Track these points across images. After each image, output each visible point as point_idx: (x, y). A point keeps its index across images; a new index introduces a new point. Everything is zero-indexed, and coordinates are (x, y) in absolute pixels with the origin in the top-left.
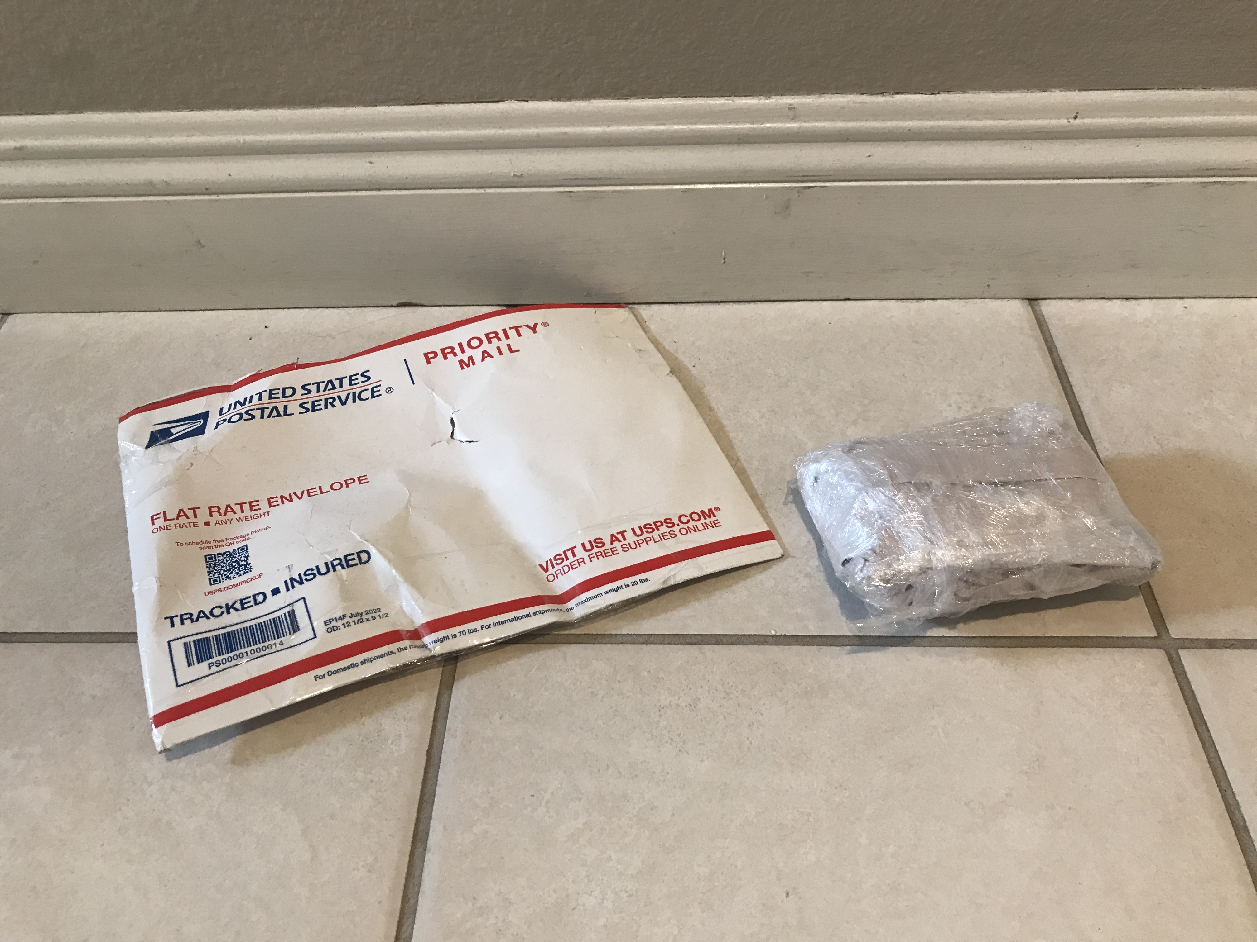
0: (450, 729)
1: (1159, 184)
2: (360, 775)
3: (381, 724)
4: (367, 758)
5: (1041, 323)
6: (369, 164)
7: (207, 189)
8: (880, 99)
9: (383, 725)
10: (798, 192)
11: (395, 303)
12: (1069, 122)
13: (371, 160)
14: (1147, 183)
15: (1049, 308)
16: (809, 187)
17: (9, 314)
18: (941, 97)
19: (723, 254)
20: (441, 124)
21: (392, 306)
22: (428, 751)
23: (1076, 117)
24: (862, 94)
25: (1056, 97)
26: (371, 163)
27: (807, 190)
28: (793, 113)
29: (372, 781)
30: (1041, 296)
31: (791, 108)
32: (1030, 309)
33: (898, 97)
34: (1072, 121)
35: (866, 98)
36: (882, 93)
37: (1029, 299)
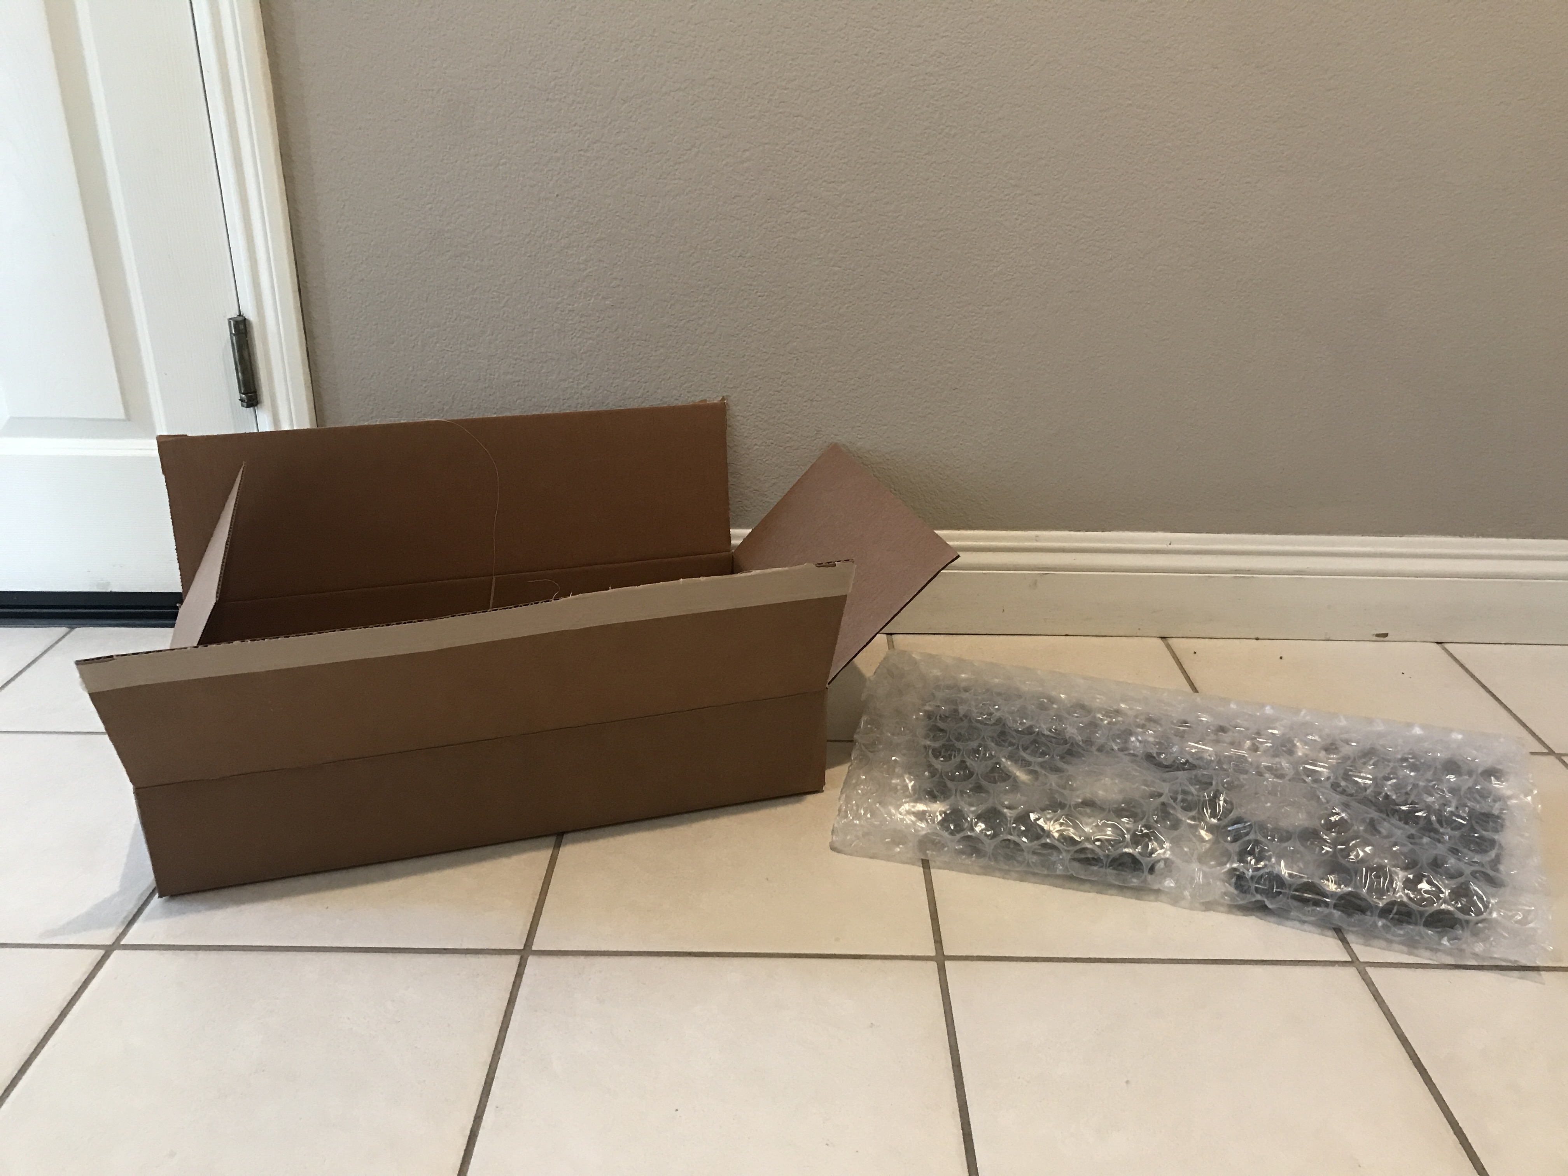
1: (1214, 577)
5: (1169, 647)
8: (1078, 533)
10: (1041, 576)
12: (1167, 546)
14: (1208, 576)
15: (1170, 641)
16: (1046, 574)
18: (1106, 534)
23: (1170, 544)
25: (1161, 535)
27: (1044, 575)
28: (1037, 539)
30: (1169, 637)
31: (1038, 536)
32: (1162, 641)
33: (1086, 533)
34: (1169, 546)
35: (1072, 533)
36: (1079, 531)
37: (1162, 638)
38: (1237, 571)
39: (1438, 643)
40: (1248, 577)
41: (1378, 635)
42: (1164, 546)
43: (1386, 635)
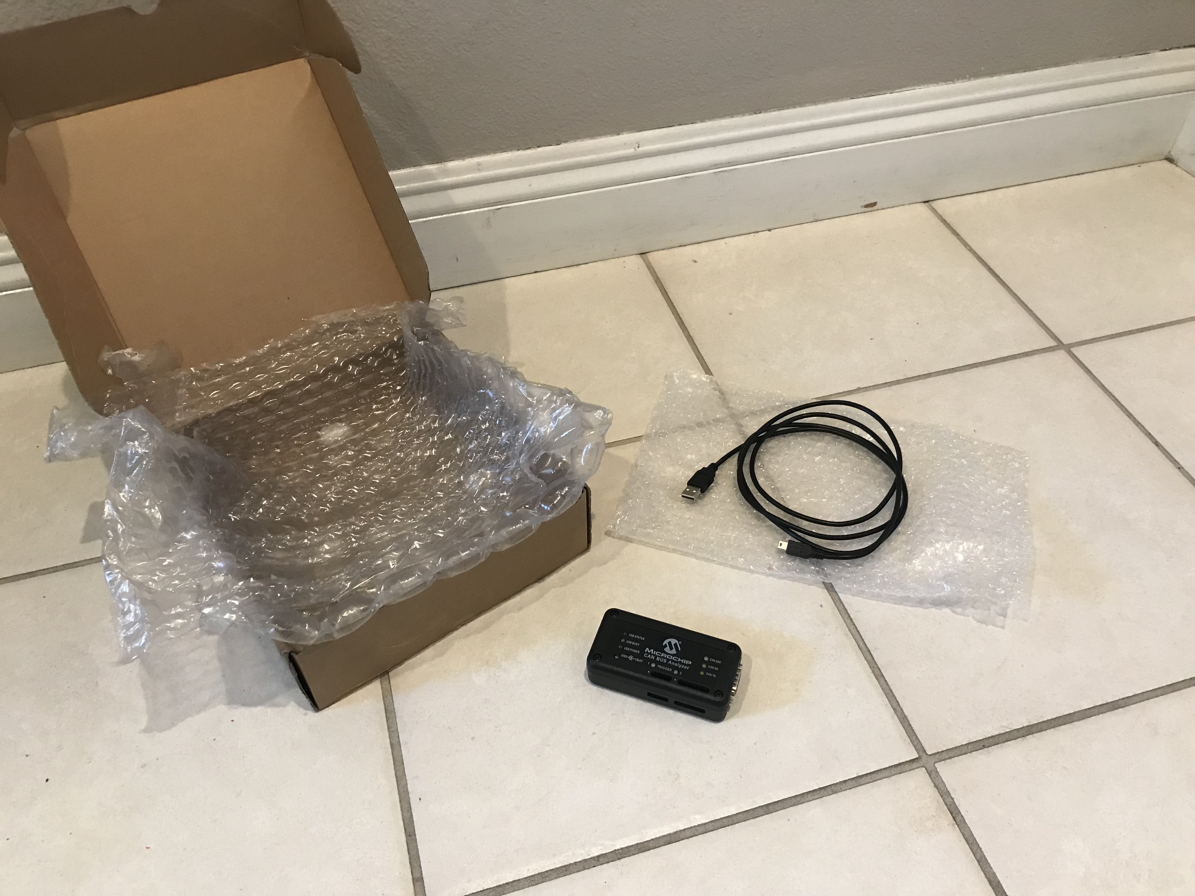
1: (691, 177)
8: (529, 152)
10: (493, 212)
12: (636, 150)
14: (686, 177)
16: (499, 208)
18: (563, 146)
23: (638, 147)
24: (518, 150)
25: (627, 137)
27: (498, 211)
28: (479, 167)
30: (647, 251)
31: (479, 164)
32: (641, 260)
33: (540, 149)
34: (637, 149)
35: (521, 152)
36: (530, 148)
37: (640, 254)
38: (716, 166)
39: (925, 202)
40: (731, 170)
41: (866, 206)
42: (630, 151)
43: (875, 204)
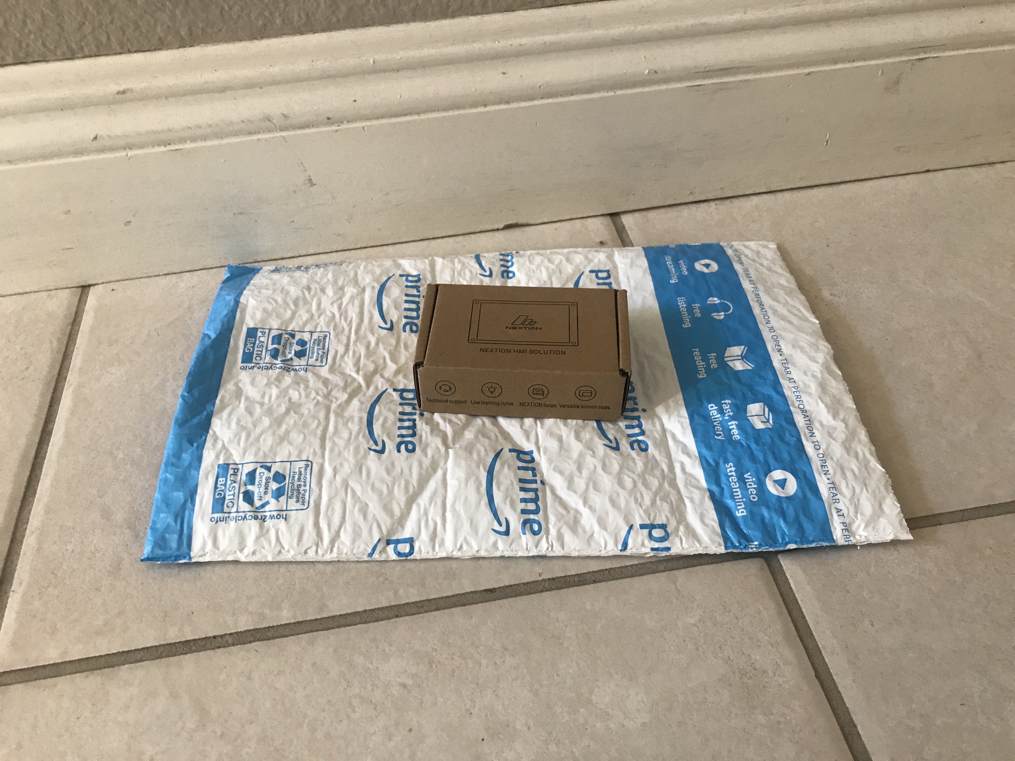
0: (825, 648)
2: (761, 719)
3: (749, 656)
4: (758, 698)
6: (502, 75)
7: (329, 118)
9: (752, 656)
10: (912, 64)
11: (501, 226)
13: (504, 71)
16: (923, 59)
17: (90, 286)
19: (828, 137)
20: (580, 25)
21: (498, 230)
22: (816, 676)
26: (504, 73)
27: (920, 62)
29: (779, 723)
